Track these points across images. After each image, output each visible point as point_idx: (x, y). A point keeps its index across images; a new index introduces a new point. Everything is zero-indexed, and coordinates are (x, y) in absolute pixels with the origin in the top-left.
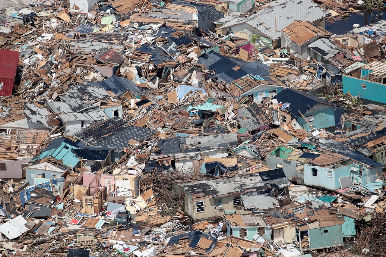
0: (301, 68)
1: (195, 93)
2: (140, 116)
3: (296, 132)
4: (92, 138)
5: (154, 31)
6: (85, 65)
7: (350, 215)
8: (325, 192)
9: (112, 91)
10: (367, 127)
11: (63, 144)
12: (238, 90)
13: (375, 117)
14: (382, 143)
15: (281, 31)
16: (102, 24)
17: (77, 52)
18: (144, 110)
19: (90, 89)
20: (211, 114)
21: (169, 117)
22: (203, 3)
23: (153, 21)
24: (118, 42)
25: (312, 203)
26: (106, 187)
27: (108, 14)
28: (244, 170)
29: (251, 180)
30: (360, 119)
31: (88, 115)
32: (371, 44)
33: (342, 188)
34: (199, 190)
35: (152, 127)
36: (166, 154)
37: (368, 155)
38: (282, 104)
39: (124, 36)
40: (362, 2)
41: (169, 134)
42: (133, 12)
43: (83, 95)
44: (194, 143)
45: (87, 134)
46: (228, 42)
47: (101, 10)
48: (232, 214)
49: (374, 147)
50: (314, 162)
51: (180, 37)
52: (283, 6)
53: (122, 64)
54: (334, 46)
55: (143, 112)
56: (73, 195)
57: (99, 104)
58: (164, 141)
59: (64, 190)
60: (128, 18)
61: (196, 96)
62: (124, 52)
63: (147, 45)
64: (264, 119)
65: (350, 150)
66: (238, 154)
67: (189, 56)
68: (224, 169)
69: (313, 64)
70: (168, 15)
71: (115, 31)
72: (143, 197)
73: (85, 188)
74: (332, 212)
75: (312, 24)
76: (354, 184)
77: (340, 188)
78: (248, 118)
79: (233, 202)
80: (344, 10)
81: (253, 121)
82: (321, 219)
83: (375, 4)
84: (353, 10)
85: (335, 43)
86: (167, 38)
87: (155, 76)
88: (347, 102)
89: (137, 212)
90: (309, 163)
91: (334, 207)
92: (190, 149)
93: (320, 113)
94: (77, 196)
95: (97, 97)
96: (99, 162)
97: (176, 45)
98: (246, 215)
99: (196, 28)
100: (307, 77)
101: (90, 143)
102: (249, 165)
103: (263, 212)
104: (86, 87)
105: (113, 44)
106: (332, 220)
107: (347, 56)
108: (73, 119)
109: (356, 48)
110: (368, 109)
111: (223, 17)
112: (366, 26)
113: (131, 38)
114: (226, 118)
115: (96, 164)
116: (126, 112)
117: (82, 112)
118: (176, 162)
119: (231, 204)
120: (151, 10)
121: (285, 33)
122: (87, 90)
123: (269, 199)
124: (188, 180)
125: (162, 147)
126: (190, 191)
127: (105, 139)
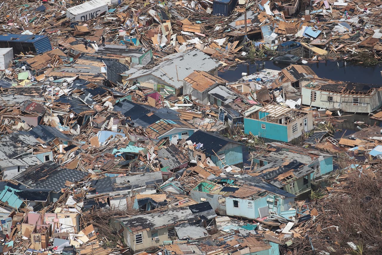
0: (204, 113)
1: (116, 137)
2: (70, 160)
3: (211, 169)
4: (31, 181)
5: (69, 84)
6: (12, 116)
7: (274, 241)
8: (246, 221)
9: (41, 139)
10: (275, 162)
11: (7, 187)
12: (155, 133)
13: (280, 154)
14: (290, 176)
15: (183, 80)
16: (19, 79)
17: (3, 105)
18: (73, 155)
19: (21, 137)
20: (133, 155)
21: (97, 160)
22: (109, 57)
23: (66, 75)
24: (38, 95)
25: (240, 231)
26: (51, 225)
27: (23, 70)
28: (173, 204)
29: (182, 213)
30: (267, 155)
31: (23, 161)
32: (263, 89)
33: (261, 217)
34: (137, 224)
35: (83, 169)
36: (100, 192)
37: (280, 187)
38: (196, 144)
39: (43, 89)
40: (246, 53)
41: (99, 175)
42: (46, 68)
43: (15, 143)
44: (124, 182)
45: (26, 177)
46: (137, 91)
47: (17, 67)
48: (170, 244)
49: (284, 180)
50: (234, 195)
51: (94, 88)
52: (181, 58)
53: (45, 114)
54: (232, 93)
55: (72, 156)
56: (21, 233)
57: (31, 150)
58: (97, 181)
59: (12, 229)
60: (42, 73)
61: (117, 140)
62: (44, 103)
63: (65, 96)
64: (183, 158)
65: (263, 183)
66: (165, 190)
67: (105, 105)
68: (154, 204)
69: (213, 108)
70: (79, 69)
71: (33, 85)
72: (85, 233)
73: (32, 226)
74: (259, 238)
75: (209, 74)
76: (271, 213)
77: (259, 217)
78: (168, 158)
79: (167, 233)
80: (231, 60)
81: (173, 160)
82: (250, 246)
83: (257, 55)
84: (239, 60)
85: (232, 90)
86: (82, 89)
87: (76, 124)
88: (250, 141)
89: (80, 246)
90: (230, 196)
91: (259, 234)
92: (121, 187)
93: (230, 152)
94: (24, 234)
95: (29, 144)
96: (41, 202)
97: (91, 96)
98: (182, 244)
99: (106, 79)
100: (211, 121)
101: (30, 186)
102: (176, 200)
103: (197, 241)
104: (17, 135)
105: (34, 96)
106: (260, 245)
107: (245, 100)
108: (10, 165)
109: (250, 94)
110: (273, 146)
111: (128, 70)
112: (253, 75)
113: (49, 91)
114: (148, 159)
115: (38, 204)
116: (55, 157)
117: (17, 158)
118: (111, 200)
119: (166, 235)
120: (63, 65)
121: (187, 82)
122: (19, 139)
123: (200, 229)
124: (125, 215)
125: (95, 187)
126: (129, 225)
127: (42, 181)
